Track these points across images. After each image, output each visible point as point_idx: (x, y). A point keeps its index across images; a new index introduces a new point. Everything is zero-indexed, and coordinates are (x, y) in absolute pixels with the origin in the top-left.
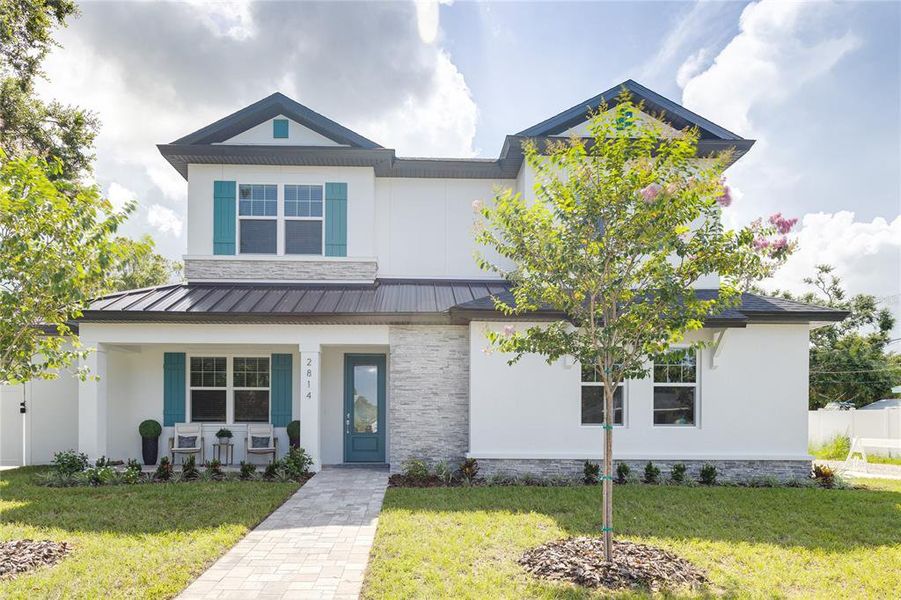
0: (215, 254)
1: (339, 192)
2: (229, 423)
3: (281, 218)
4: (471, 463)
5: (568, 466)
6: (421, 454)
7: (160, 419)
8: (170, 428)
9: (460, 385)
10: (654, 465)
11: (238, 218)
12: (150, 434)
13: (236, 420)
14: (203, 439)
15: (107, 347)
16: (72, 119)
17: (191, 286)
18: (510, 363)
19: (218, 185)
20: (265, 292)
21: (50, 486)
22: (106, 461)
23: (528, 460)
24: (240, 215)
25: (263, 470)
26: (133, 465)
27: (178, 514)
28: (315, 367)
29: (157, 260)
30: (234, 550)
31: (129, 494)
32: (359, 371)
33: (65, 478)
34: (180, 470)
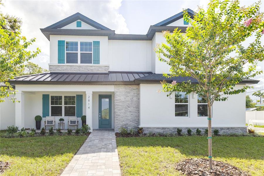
0: (58, 63)
1: (97, 43)
2: (63, 116)
3: (79, 52)
4: (141, 129)
5: (171, 130)
6: (124, 126)
7: (41, 115)
8: (45, 118)
9: (136, 104)
10: (199, 129)
11: (66, 52)
12: (38, 120)
13: (65, 116)
14: (55, 121)
15: (25, 93)
16: (13, 20)
17: (51, 73)
18: (168, 96)
19: (60, 42)
20: (74, 75)
21: (6, 137)
22: (24, 129)
23: (158, 128)
24: (66, 51)
25: (74, 131)
26: (33, 130)
27: (48, 148)
28: (91, 99)
29: (40, 69)
30: (70, 164)
31: (32, 141)
32: (103, 100)
33: (10, 135)
34: (48, 131)
